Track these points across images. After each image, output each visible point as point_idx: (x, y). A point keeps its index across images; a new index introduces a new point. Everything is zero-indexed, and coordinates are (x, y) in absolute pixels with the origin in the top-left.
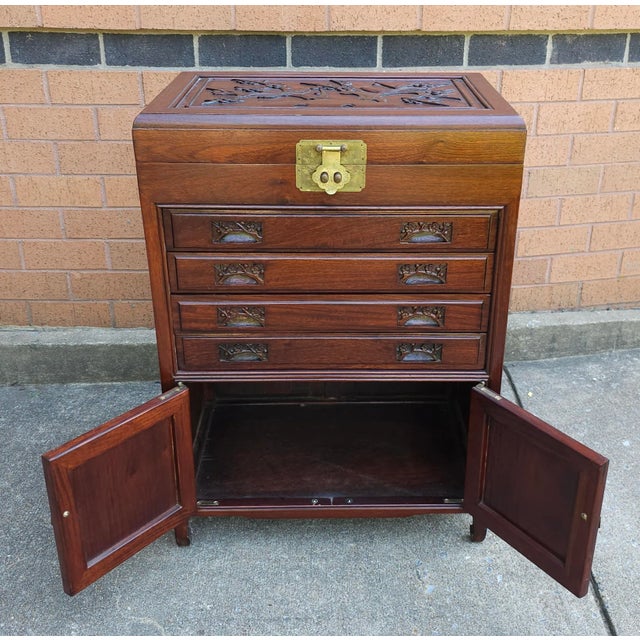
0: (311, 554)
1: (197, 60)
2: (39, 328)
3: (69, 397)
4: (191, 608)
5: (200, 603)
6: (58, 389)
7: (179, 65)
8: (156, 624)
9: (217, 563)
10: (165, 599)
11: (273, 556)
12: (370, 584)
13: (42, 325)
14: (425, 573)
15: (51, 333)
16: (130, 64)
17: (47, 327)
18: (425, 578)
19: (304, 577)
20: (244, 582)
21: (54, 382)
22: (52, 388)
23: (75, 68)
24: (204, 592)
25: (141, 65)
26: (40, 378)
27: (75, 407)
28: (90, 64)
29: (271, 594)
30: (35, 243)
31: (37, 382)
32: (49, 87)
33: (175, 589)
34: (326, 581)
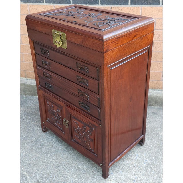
0: (79, 163)
1: (71, 2)
2: (28, 79)
3: (32, 100)
4: (39, 172)
5: (42, 171)
6: (31, 97)
7: (66, 4)
8: (27, 175)
9: (51, 160)
10: (33, 168)
11: (68, 161)
12: (93, 177)
13: (29, 78)
14: (112, 177)
15: (30, 81)
16: (52, 3)
17: (30, 79)
18: (112, 179)
19: (74, 170)
20: (56, 168)
21: (30, 95)
22: (29, 96)
23: (37, 4)
24: (44, 168)
25: (55, 3)
26: (26, 93)
27: (33, 103)
28: (41, 3)
29: (62, 173)
30: (27, 55)
31: (26, 94)
32: (30, 9)
33: (37, 165)
34: (80, 173)
